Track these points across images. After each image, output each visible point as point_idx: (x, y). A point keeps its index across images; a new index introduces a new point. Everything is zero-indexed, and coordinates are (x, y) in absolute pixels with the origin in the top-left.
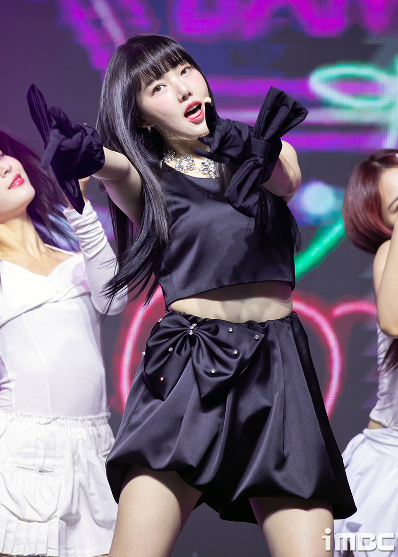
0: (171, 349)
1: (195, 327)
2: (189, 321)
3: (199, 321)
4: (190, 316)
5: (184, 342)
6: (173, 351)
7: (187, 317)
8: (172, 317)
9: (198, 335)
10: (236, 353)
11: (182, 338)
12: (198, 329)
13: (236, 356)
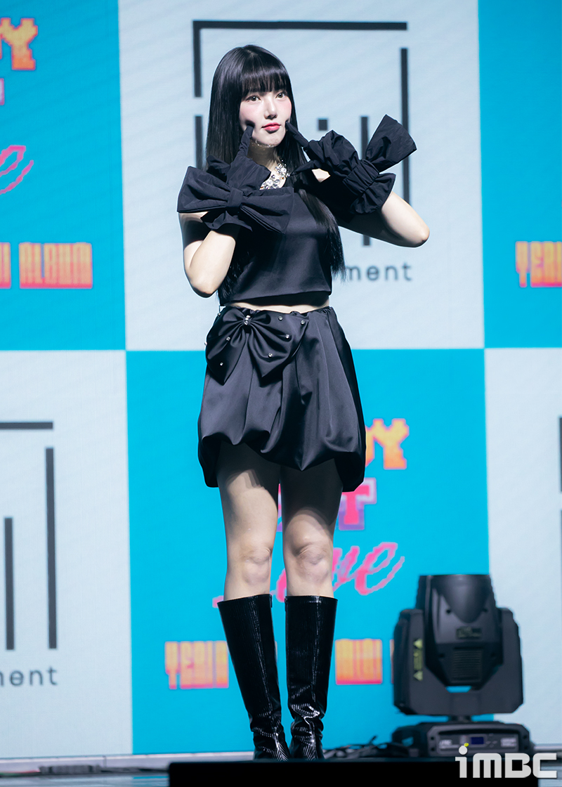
0: (228, 339)
1: (249, 318)
2: (243, 313)
3: (251, 313)
4: (243, 309)
5: (240, 332)
6: (230, 340)
7: (241, 309)
8: (229, 312)
9: (252, 325)
10: (287, 337)
11: (238, 329)
12: (252, 320)
13: (288, 340)
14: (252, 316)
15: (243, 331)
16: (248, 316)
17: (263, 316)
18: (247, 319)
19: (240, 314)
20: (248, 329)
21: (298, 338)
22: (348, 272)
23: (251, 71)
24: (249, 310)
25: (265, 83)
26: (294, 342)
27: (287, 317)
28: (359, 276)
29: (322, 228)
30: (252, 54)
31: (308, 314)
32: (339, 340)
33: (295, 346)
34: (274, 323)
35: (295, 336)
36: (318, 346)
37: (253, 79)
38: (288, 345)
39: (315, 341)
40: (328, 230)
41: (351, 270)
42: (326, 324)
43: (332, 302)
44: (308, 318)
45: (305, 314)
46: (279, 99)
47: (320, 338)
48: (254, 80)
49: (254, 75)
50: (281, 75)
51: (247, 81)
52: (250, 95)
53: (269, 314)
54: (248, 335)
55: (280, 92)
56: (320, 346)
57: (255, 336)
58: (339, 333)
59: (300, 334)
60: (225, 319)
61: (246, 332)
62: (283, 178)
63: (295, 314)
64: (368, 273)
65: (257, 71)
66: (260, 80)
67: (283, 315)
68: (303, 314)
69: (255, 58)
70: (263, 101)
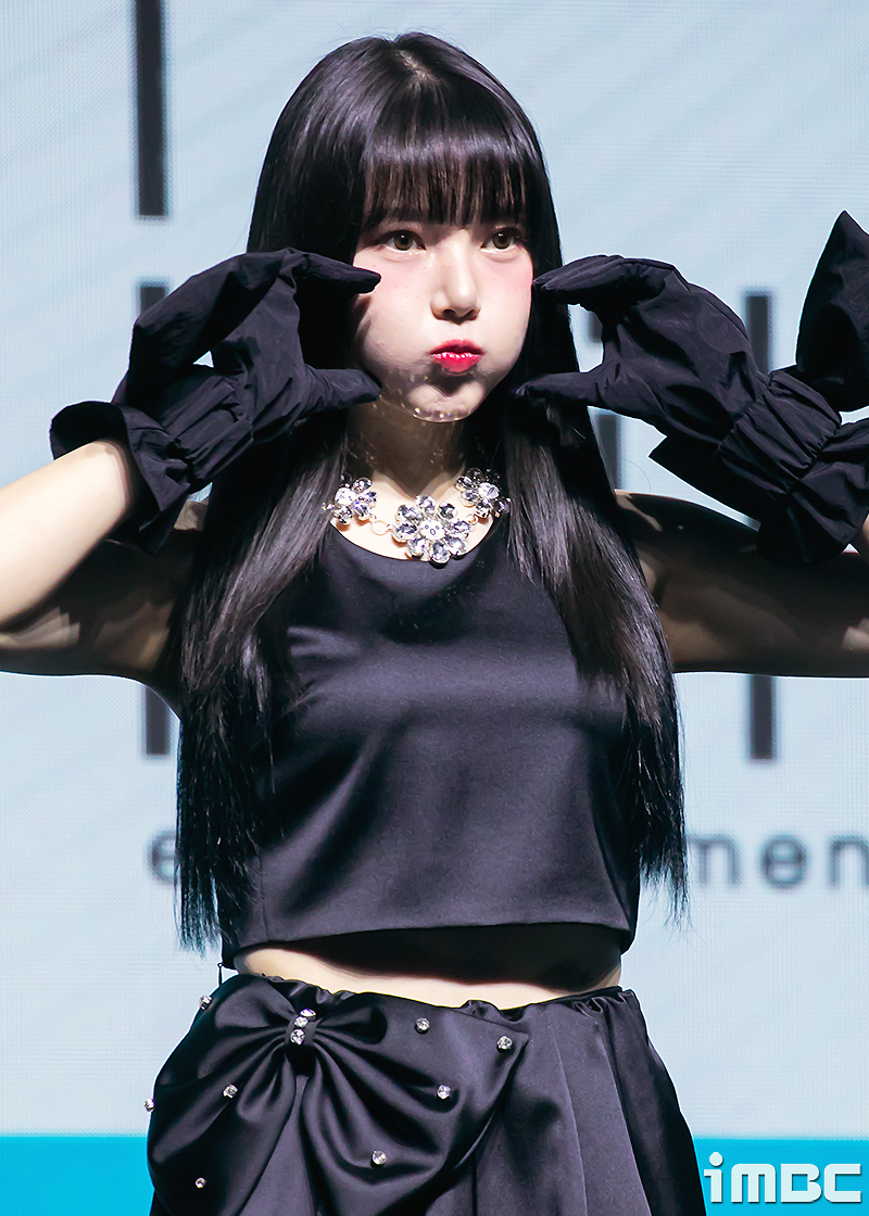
0: (230, 1091)
1: (310, 1020)
2: (291, 1000)
3: (319, 1002)
4: (293, 984)
5: (275, 1068)
6: (238, 1097)
7: (284, 987)
8: (240, 993)
9: (319, 1048)
10: (444, 1093)
11: (269, 1058)
12: (318, 1026)
13: (446, 1105)
14: (322, 1012)
15: (287, 1068)
16: (307, 1013)
17: (361, 1016)
18: (301, 1022)
19: (278, 1003)
20: (304, 1059)
21: (484, 1100)
22: (692, 858)
23: (402, 139)
24: (312, 991)
25: (445, 189)
26: (466, 1114)
27: (448, 1019)
28: (734, 874)
29: (607, 697)
30: (422, 75)
31: (527, 1016)
32: (650, 1112)
33: (470, 1127)
34: (397, 1042)
35: (471, 1093)
36: (556, 1129)
37: (407, 166)
38: (443, 1125)
39: (546, 1112)
40: (632, 710)
41: (705, 846)
42: (592, 1051)
43: (632, 972)
44: (523, 1029)
45: (515, 1014)
46: (492, 250)
47: (567, 1105)
48: (410, 173)
49: (412, 152)
50: (513, 167)
51: (384, 170)
52: (389, 225)
53: (382, 1007)
54: (302, 1081)
56: (565, 1132)
57: (329, 1086)
58: (649, 1082)
59: (491, 1086)
60: (223, 1018)
61: (296, 1072)
62: (483, 520)
63: (479, 1009)
64: (768, 862)
65: (422, 138)
66: (430, 176)
67: (434, 1012)
68: (506, 1013)
69: (426, 94)
70: (432, 255)
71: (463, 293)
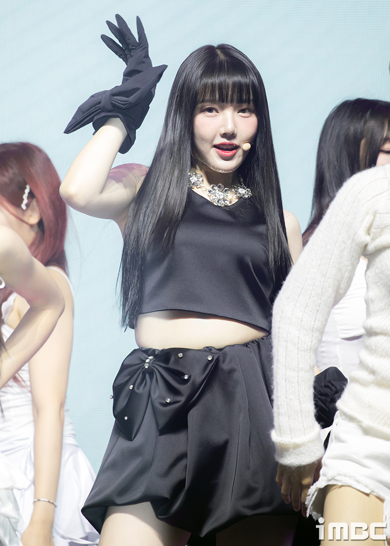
0: (131, 387)
1: (151, 360)
3: (155, 353)
5: (144, 378)
6: (133, 388)
9: (154, 368)
10: (186, 377)
11: (141, 373)
12: (154, 361)
13: (187, 381)
14: (155, 356)
16: (150, 358)
18: (149, 361)
26: (193, 383)
30: (220, 57)
35: (195, 377)
46: (241, 114)
50: (247, 86)
55: (245, 106)
70: (221, 115)
71: (229, 128)
